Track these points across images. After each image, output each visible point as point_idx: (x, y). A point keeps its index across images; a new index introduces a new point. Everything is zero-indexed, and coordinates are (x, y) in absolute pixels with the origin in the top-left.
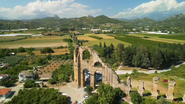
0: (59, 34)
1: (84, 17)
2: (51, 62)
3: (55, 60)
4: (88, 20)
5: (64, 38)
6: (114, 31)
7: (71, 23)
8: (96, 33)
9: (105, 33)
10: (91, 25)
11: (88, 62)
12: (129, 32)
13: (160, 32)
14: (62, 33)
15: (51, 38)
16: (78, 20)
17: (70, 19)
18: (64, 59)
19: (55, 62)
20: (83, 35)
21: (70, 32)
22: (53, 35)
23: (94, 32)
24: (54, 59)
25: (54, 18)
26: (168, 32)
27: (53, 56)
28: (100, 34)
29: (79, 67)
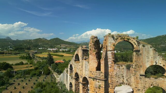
0: (13, 52)
1: (40, 39)
2: (14, 81)
3: (20, 78)
4: (43, 41)
5: (19, 56)
6: (71, 51)
7: (26, 44)
8: (54, 52)
9: (63, 52)
10: (46, 46)
11: (128, 68)
14: (17, 52)
15: (3, 57)
16: (33, 41)
17: (23, 41)
18: (35, 74)
19: (22, 81)
20: (41, 53)
21: (26, 51)
22: (6, 53)
23: (52, 51)
24: (19, 76)
25: (6, 39)
26: (115, 51)
27: (16, 72)
28: (58, 53)
29: (106, 81)
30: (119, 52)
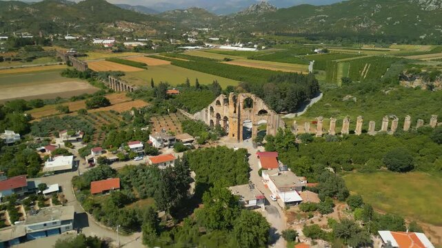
6: (152, 45)
8: (116, 52)
12: (184, 45)
13: (241, 45)
21: (45, 49)
26: (255, 46)
29: (239, 119)
30: (263, 47)
